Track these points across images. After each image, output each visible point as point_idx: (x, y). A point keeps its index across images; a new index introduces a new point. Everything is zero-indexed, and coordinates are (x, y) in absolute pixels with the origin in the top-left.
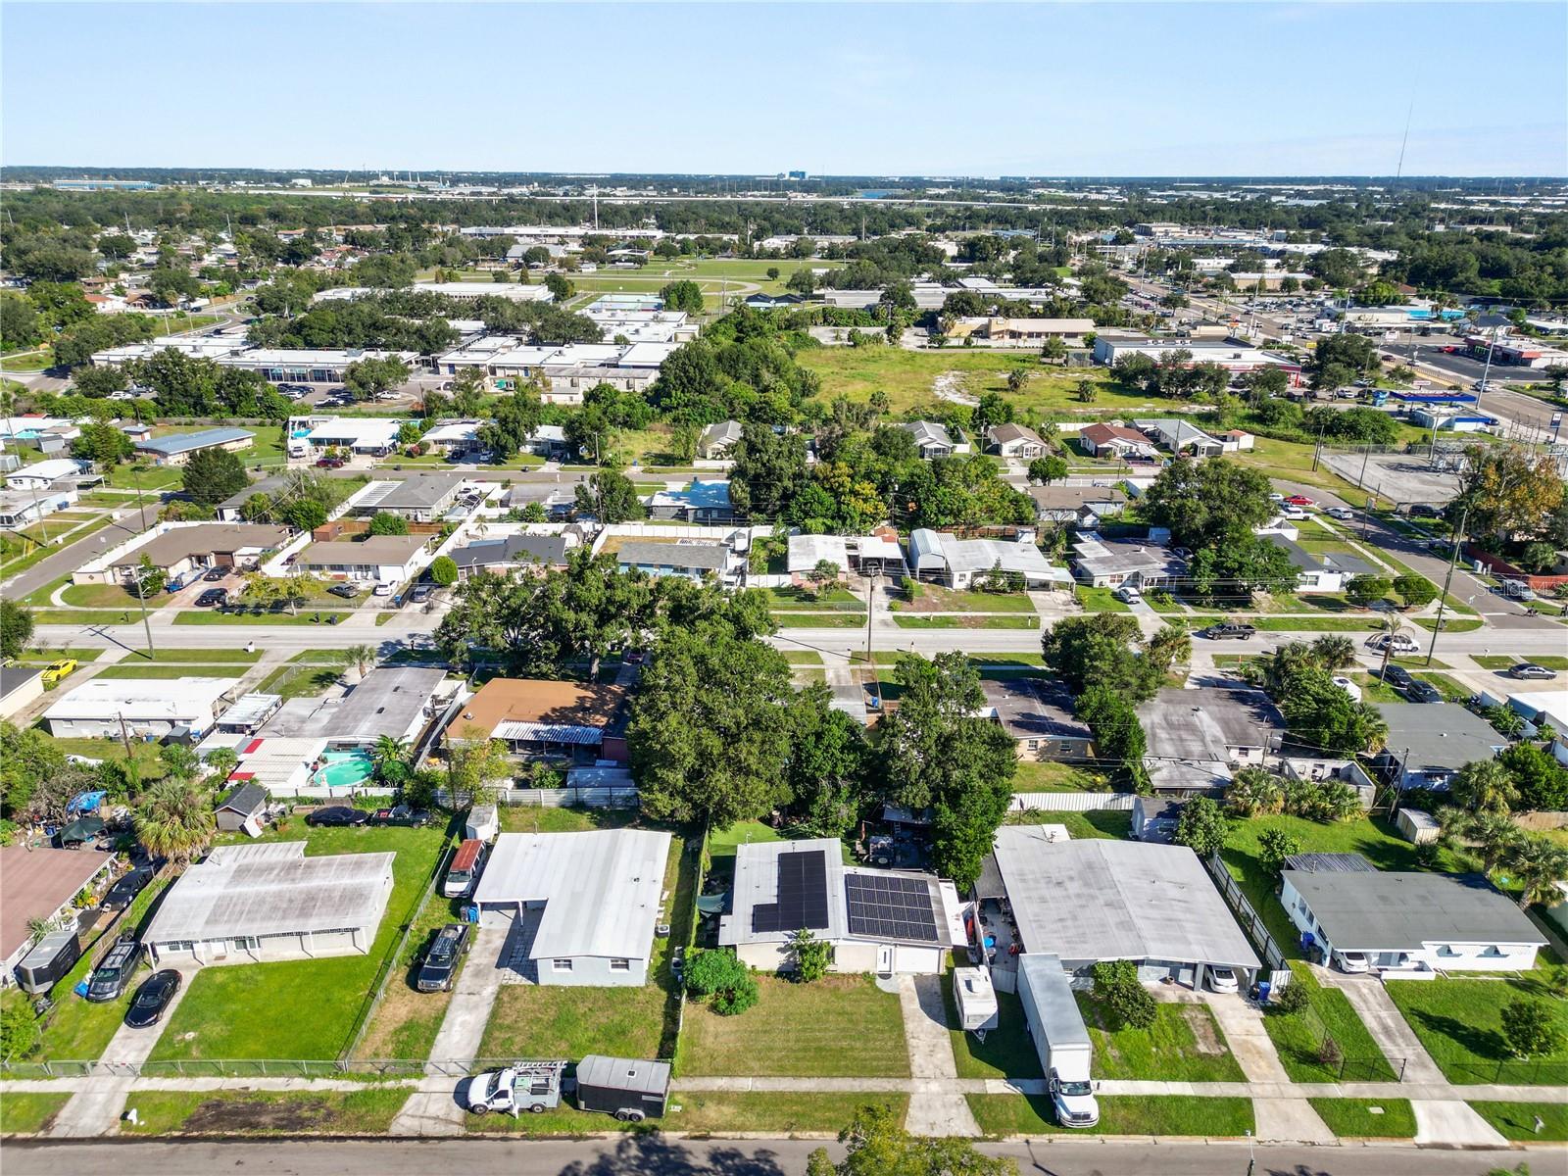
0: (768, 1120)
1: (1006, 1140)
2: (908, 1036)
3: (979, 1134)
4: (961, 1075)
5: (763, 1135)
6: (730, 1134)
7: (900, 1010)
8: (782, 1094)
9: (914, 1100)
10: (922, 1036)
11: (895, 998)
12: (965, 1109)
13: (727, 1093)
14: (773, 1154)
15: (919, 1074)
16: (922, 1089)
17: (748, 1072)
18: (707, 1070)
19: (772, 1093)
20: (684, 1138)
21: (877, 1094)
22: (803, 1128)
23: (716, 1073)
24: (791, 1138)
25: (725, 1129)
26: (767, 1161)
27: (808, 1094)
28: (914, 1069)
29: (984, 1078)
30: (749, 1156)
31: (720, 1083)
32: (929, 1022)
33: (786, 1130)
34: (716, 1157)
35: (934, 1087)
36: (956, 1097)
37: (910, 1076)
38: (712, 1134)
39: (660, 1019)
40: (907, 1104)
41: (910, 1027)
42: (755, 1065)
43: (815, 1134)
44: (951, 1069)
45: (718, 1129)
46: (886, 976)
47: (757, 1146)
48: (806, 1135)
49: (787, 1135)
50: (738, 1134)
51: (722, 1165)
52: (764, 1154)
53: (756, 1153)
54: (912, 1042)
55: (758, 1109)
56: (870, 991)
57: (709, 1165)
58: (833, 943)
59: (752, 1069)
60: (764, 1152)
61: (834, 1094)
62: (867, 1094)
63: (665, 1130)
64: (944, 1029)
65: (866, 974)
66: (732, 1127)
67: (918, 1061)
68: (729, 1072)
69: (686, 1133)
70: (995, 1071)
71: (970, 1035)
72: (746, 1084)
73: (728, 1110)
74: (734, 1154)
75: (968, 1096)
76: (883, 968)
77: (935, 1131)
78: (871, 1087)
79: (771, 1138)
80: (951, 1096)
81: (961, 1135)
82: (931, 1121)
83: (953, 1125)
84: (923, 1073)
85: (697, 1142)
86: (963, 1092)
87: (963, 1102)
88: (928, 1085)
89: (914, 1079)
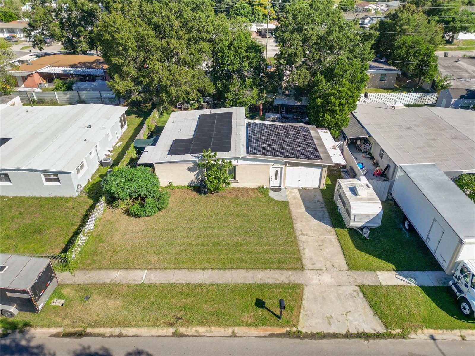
0: (153, 315)
1: (412, 335)
2: (298, 233)
3: (381, 330)
4: (351, 267)
5: (144, 331)
6: (107, 331)
7: (290, 213)
8: (174, 286)
9: (308, 292)
10: (310, 233)
11: (286, 204)
12: (361, 301)
13: (118, 285)
15: (311, 267)
16: (315, 280)
17: (145, 265)
19: (164, 285)
20: (56, 335)
21: (269, 286)
22: (190, 323)
23: (114, 266)
24: (175, 335)
25: (104, 325)
27: (200, 285)
28: (305, 261)
29: (375, 270)
31: (115, 276)
32: (315, 222)
33: (171, 325)
35: (327, 278)
36: (351, 289)
37: (302, 268)
38: (89, 330)
40: (301, 297)
41: (298, 226)
42: (153, 258)
43: (202, 330)
44: (341, 262)
45: (96, 324)
46: (277, 190)
48: (192, 330)
49: (171, 330)
50: (116, 331)
55: (146, 302)
56: (264, 200)
58: (234, 162)
59: (149, 263)
60: (139, 353)
61: (226, 285)
62: (259, 286)
63: (36, 326)
64: (329, 228)
65: (261, 189)
66: (113, 323)
67: (308, 253)
68: (127, 266)
69: (60, 330)
70: (384, 264)
71: (354, 233)
72: (140, 277)
73: (113, 303)
75: (362, 288)
76: (275, 183)
77: (333, 325)
78: (263, 279)
79: (152, 336)
80: (344, 288)
81: (361, 331)
82: (328, 315)
83: (351, 318)
84: (315, 266)
85: (66, 340)
86: (356, 284)
87: (358, 294)
88: (320, 276)
89: (306, 271)
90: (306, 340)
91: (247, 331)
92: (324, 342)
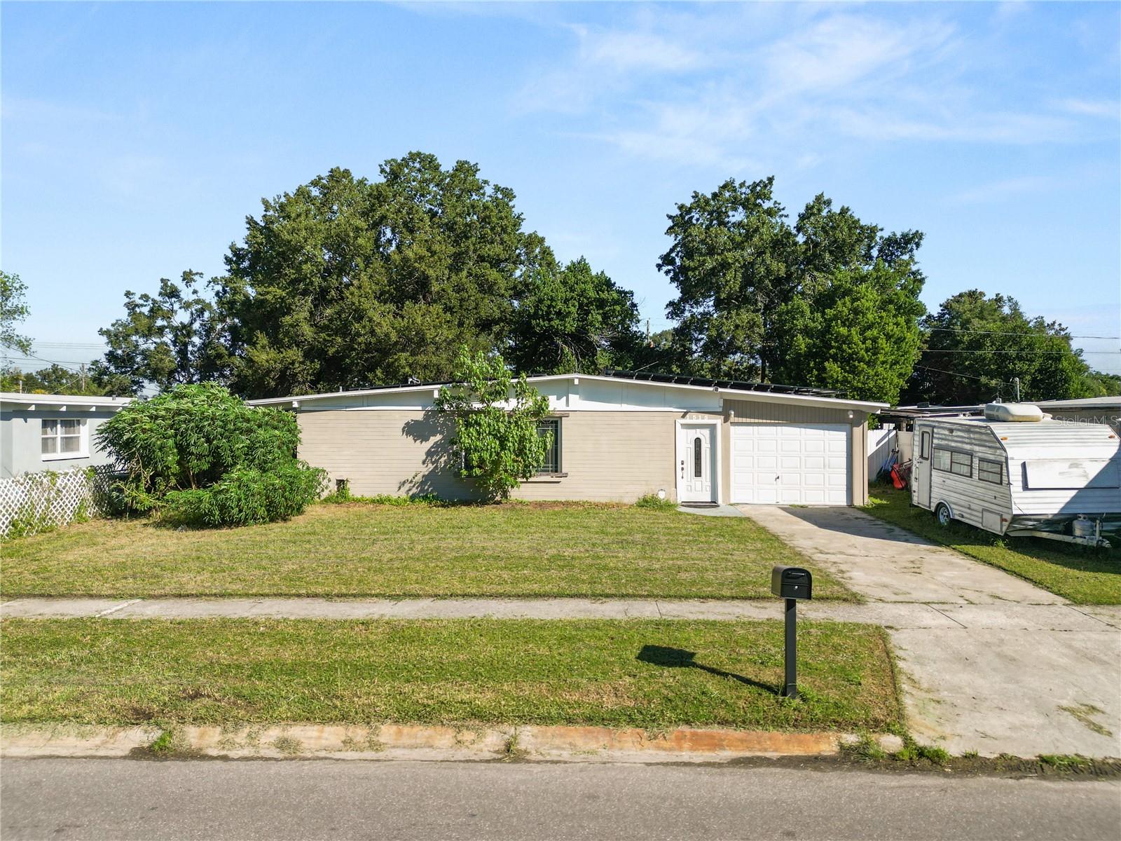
2: (804, 551)
7: (759, 528)
41: (801, 543)
56: (660, 514)
64: (926, 546)
65: (648, 505)
76: (694, 491)
91: (593, 746)
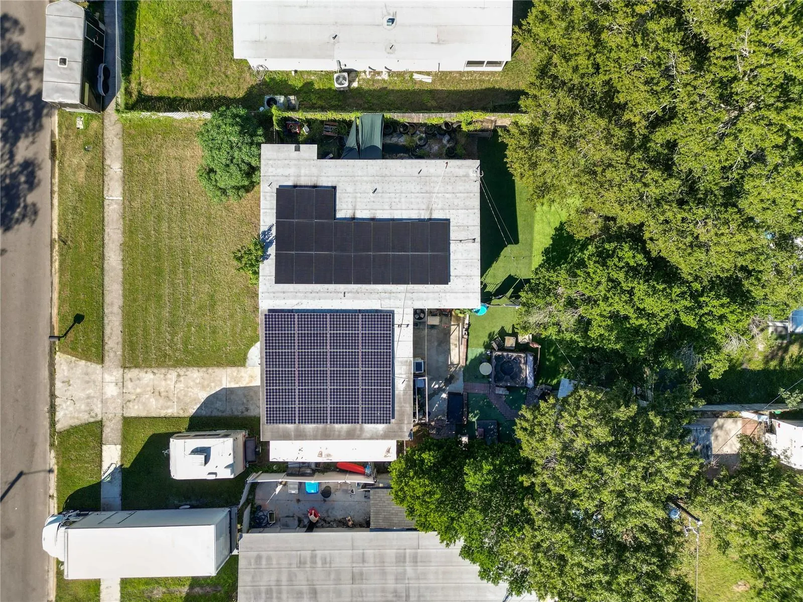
2: (181, 371)
3: (59, 427)
4: (127, 421)
6: (56, 181)
9: (96, 368)
10: (181, 385)
12: (85, 418)
13: (103, 175)
14: (33, 222)
15: (127, 377)
16: (109, 378)
17: (129, 194)
18: (132, 151)
20: (52, 135)
23: (128, 162)
24: (52, 242)
25: (60, 174)
26: (24, 216)
28: (133, 373)
29: (122, 444)
30: (31, 198)
31: (115, 167)
33: (60, 237)
34: (30, 168)
35: (111, 391)
36: (98, 411)
37: (125, 367)
38: (57, 163)
39: (201, 93)
40: (89, 359)
41: (195, 374)
42: (139, 203)
43: (56, 265)
44: (134, 411)
45: (60, 169)
47: (43, 206)
49: (56, 236)
50: (56, 188)
51: (21, 172)
52: (32, 213)
53: (34, 205)
54: (172, 374)
55: (84, 207)
57: (19, 158)
60: (36, 213)
61: (101, 285)
64: (192, 411)
66: (62, 182)
67: (147, 377)
68: (129, 175)
69: (57, 137)
70: (132, 457)
72: (114, 194)
74: (32, 183)
75: (100, 424)
77: (62, 384)
78: (110, 324)
79: (52, 221)
80: (100, 406)
81: (58, 409)
82: (71, 382)
83: (68, 403)
84: (129, 382)
85: (48, 147)
86: (104, 419)
87: (93, 417)
88: (114, 384)
89: (121, 371)
90: (48, 358)
92: (45, 373)
